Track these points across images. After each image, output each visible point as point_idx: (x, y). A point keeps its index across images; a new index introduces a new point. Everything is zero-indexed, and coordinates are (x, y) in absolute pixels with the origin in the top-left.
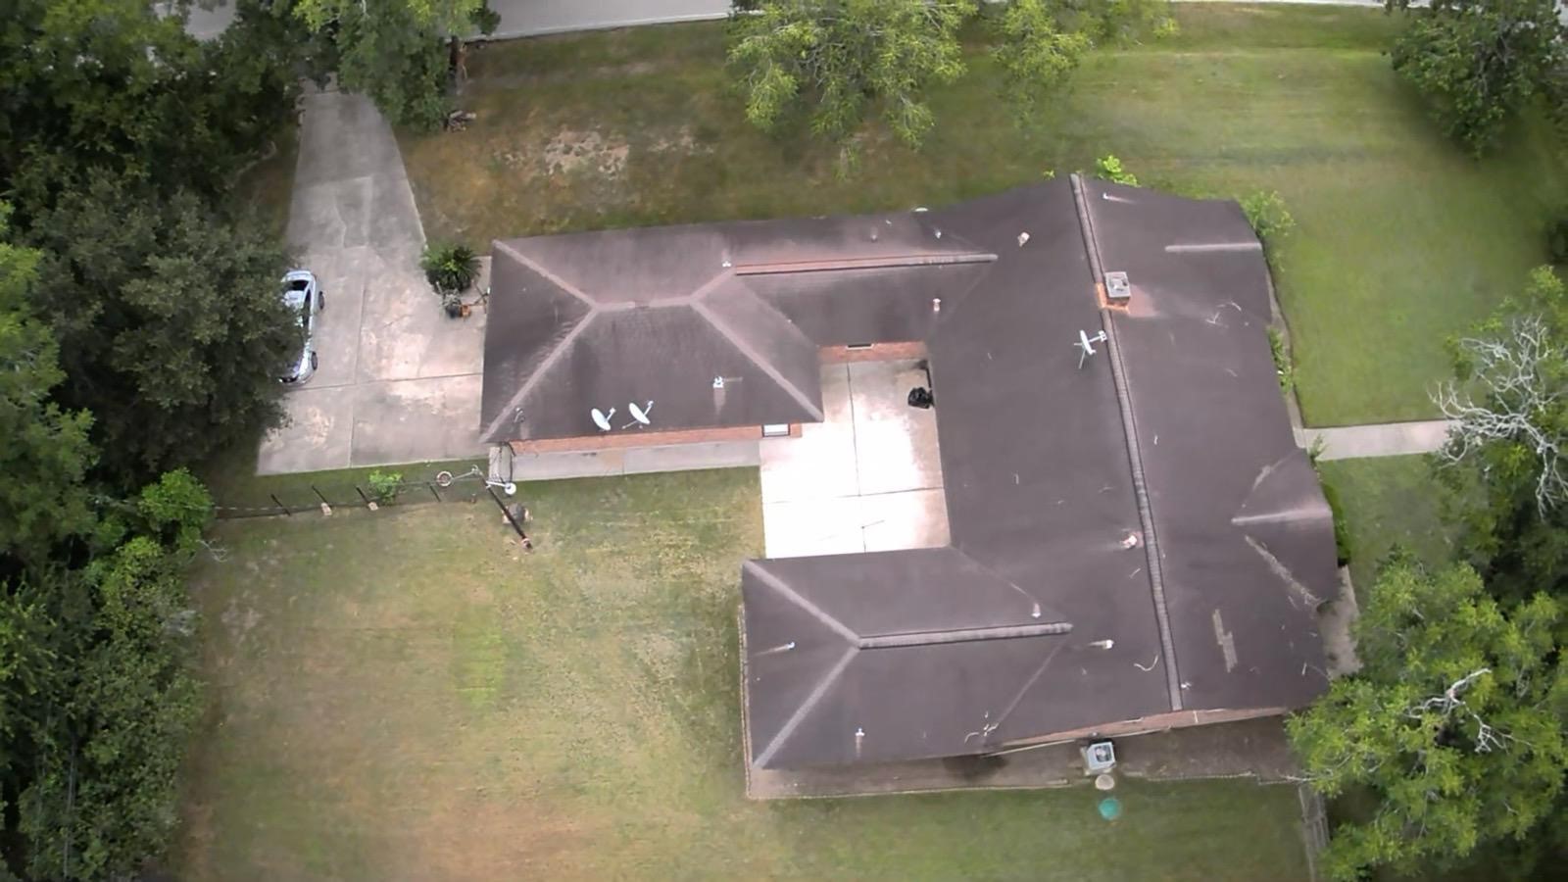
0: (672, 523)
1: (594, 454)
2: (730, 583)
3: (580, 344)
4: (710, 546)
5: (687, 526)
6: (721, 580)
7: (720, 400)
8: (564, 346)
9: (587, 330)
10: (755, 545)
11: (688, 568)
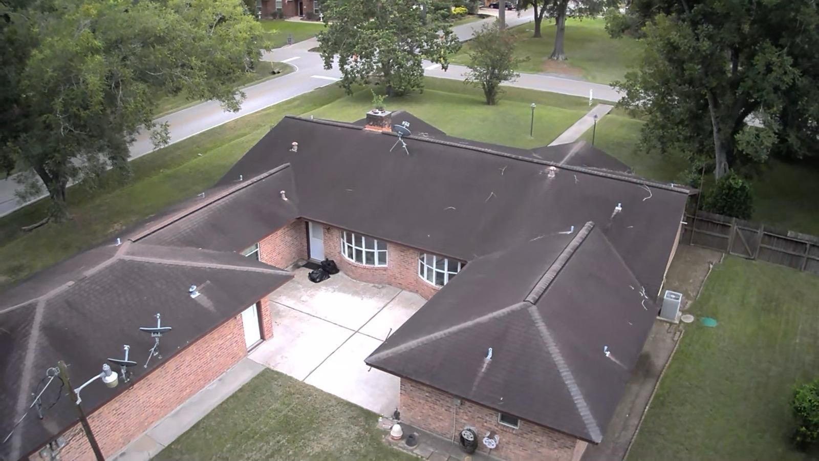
0: (252, 441)
1: (123, 454)
2: (353, 435)
3: (48, 329)
4: (303, 430)
5: (267, 434)
6: (344, 439)
7: (207, 303)
8: (35, 335)
9: (45, 318)
10: (334, 402)
11: (308, 455)
